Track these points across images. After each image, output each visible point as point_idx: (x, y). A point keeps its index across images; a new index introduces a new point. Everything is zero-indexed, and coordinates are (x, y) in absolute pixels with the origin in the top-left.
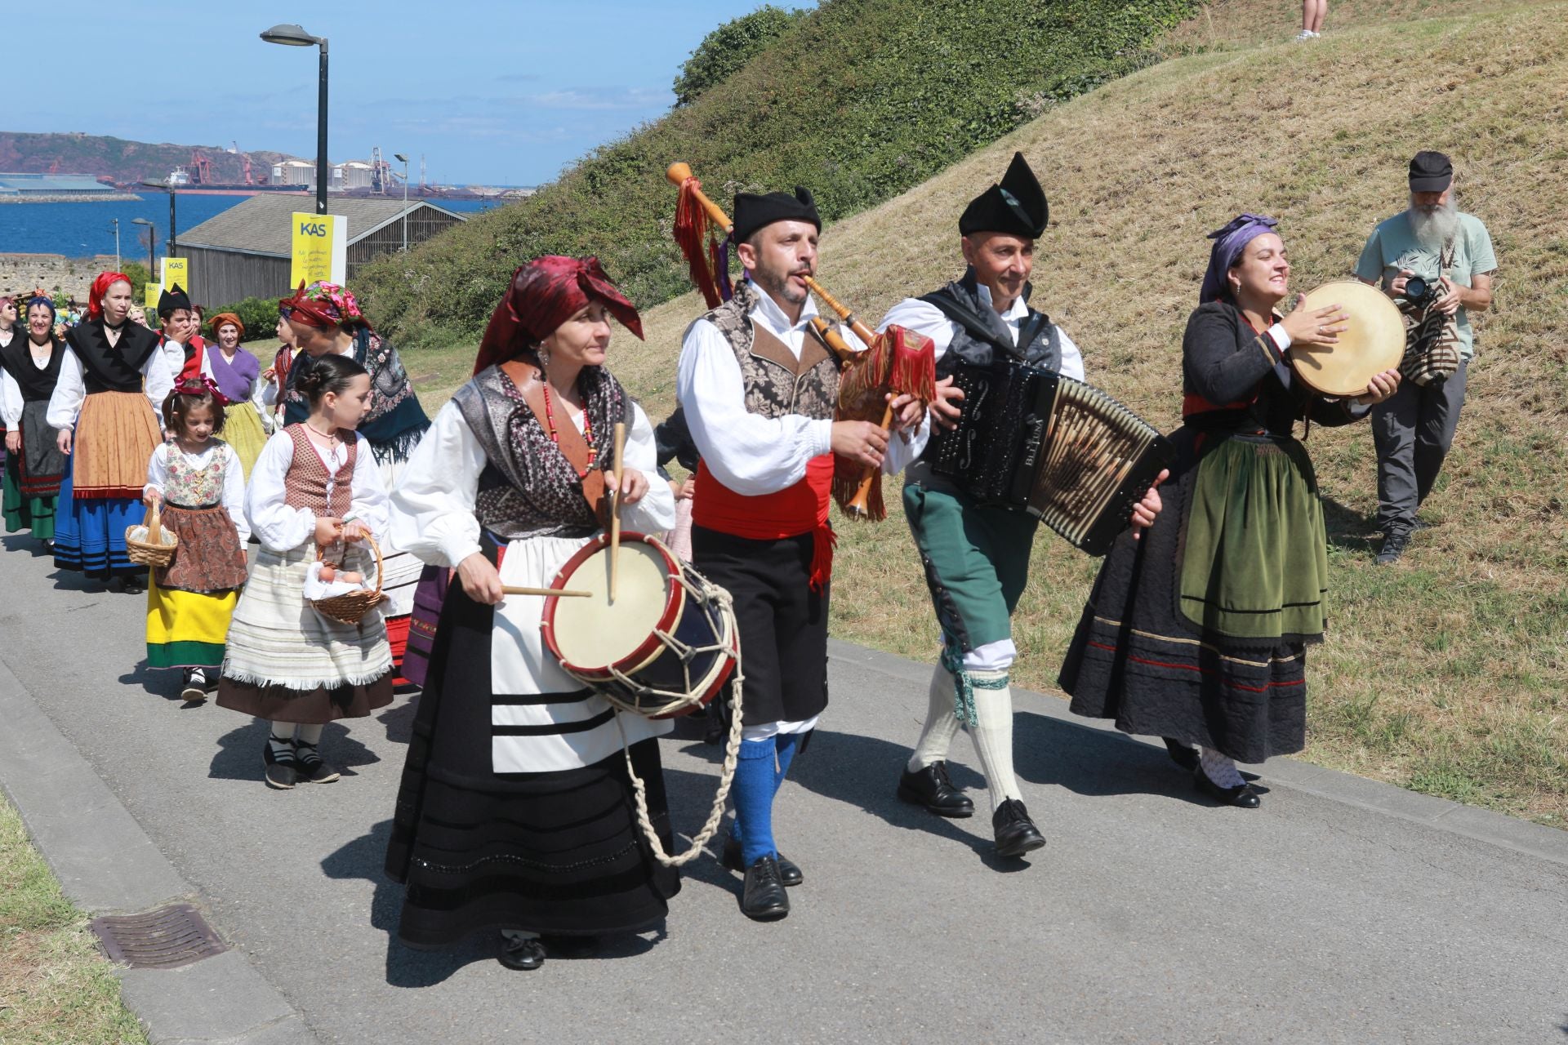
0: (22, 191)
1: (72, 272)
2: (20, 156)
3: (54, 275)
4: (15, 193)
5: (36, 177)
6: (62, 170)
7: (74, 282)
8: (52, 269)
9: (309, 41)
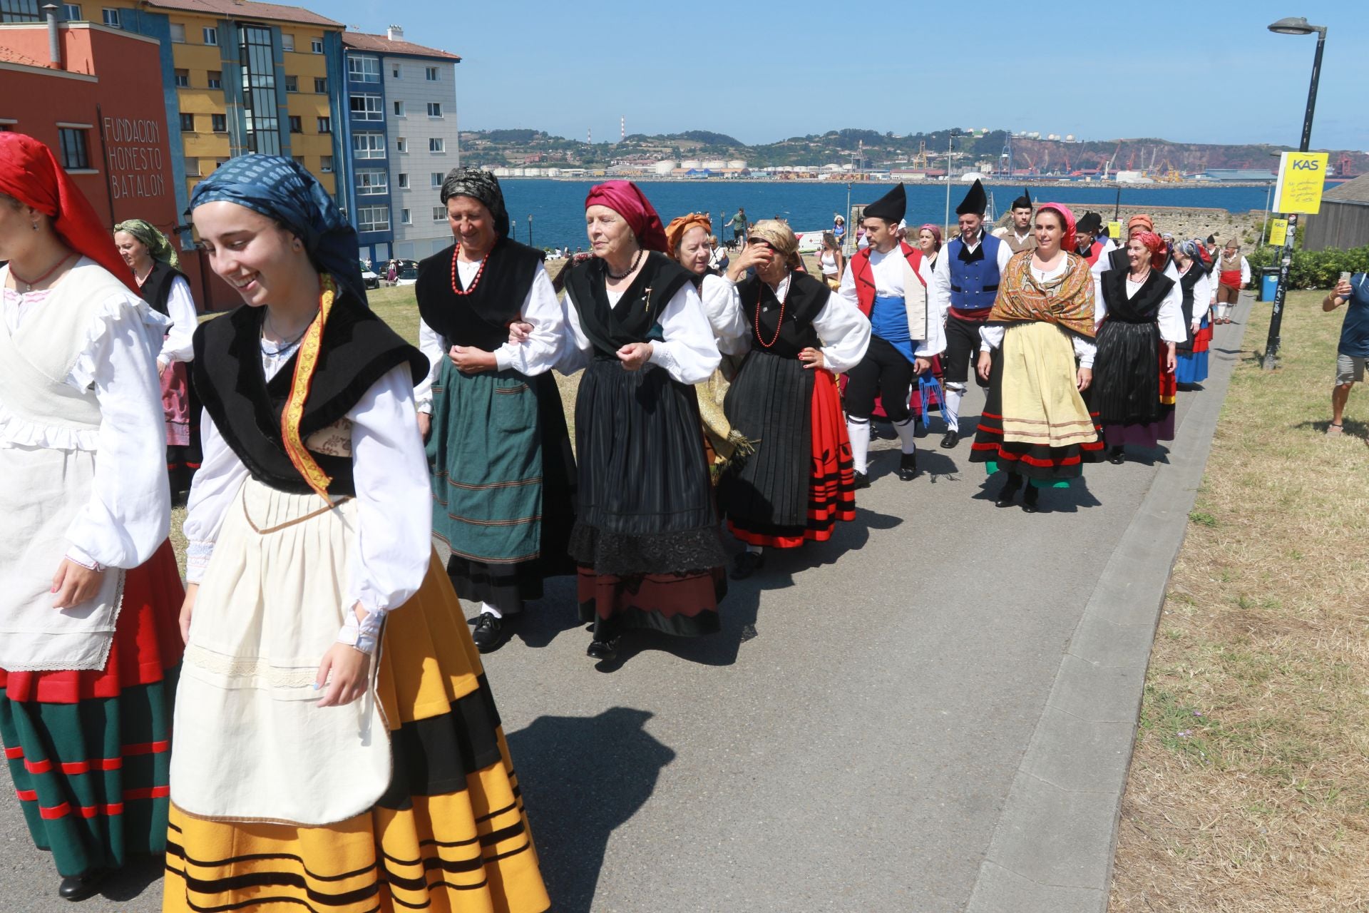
0: (1223, 180)
1: (1230, 222)
2: (1226, 159)
3: (1216, 224)
4: (1218, 181)
5: (1233, 171)
6: (1251, 167)
7: (1230, 230)
8: (1215, 219)
9: (1308, 30)
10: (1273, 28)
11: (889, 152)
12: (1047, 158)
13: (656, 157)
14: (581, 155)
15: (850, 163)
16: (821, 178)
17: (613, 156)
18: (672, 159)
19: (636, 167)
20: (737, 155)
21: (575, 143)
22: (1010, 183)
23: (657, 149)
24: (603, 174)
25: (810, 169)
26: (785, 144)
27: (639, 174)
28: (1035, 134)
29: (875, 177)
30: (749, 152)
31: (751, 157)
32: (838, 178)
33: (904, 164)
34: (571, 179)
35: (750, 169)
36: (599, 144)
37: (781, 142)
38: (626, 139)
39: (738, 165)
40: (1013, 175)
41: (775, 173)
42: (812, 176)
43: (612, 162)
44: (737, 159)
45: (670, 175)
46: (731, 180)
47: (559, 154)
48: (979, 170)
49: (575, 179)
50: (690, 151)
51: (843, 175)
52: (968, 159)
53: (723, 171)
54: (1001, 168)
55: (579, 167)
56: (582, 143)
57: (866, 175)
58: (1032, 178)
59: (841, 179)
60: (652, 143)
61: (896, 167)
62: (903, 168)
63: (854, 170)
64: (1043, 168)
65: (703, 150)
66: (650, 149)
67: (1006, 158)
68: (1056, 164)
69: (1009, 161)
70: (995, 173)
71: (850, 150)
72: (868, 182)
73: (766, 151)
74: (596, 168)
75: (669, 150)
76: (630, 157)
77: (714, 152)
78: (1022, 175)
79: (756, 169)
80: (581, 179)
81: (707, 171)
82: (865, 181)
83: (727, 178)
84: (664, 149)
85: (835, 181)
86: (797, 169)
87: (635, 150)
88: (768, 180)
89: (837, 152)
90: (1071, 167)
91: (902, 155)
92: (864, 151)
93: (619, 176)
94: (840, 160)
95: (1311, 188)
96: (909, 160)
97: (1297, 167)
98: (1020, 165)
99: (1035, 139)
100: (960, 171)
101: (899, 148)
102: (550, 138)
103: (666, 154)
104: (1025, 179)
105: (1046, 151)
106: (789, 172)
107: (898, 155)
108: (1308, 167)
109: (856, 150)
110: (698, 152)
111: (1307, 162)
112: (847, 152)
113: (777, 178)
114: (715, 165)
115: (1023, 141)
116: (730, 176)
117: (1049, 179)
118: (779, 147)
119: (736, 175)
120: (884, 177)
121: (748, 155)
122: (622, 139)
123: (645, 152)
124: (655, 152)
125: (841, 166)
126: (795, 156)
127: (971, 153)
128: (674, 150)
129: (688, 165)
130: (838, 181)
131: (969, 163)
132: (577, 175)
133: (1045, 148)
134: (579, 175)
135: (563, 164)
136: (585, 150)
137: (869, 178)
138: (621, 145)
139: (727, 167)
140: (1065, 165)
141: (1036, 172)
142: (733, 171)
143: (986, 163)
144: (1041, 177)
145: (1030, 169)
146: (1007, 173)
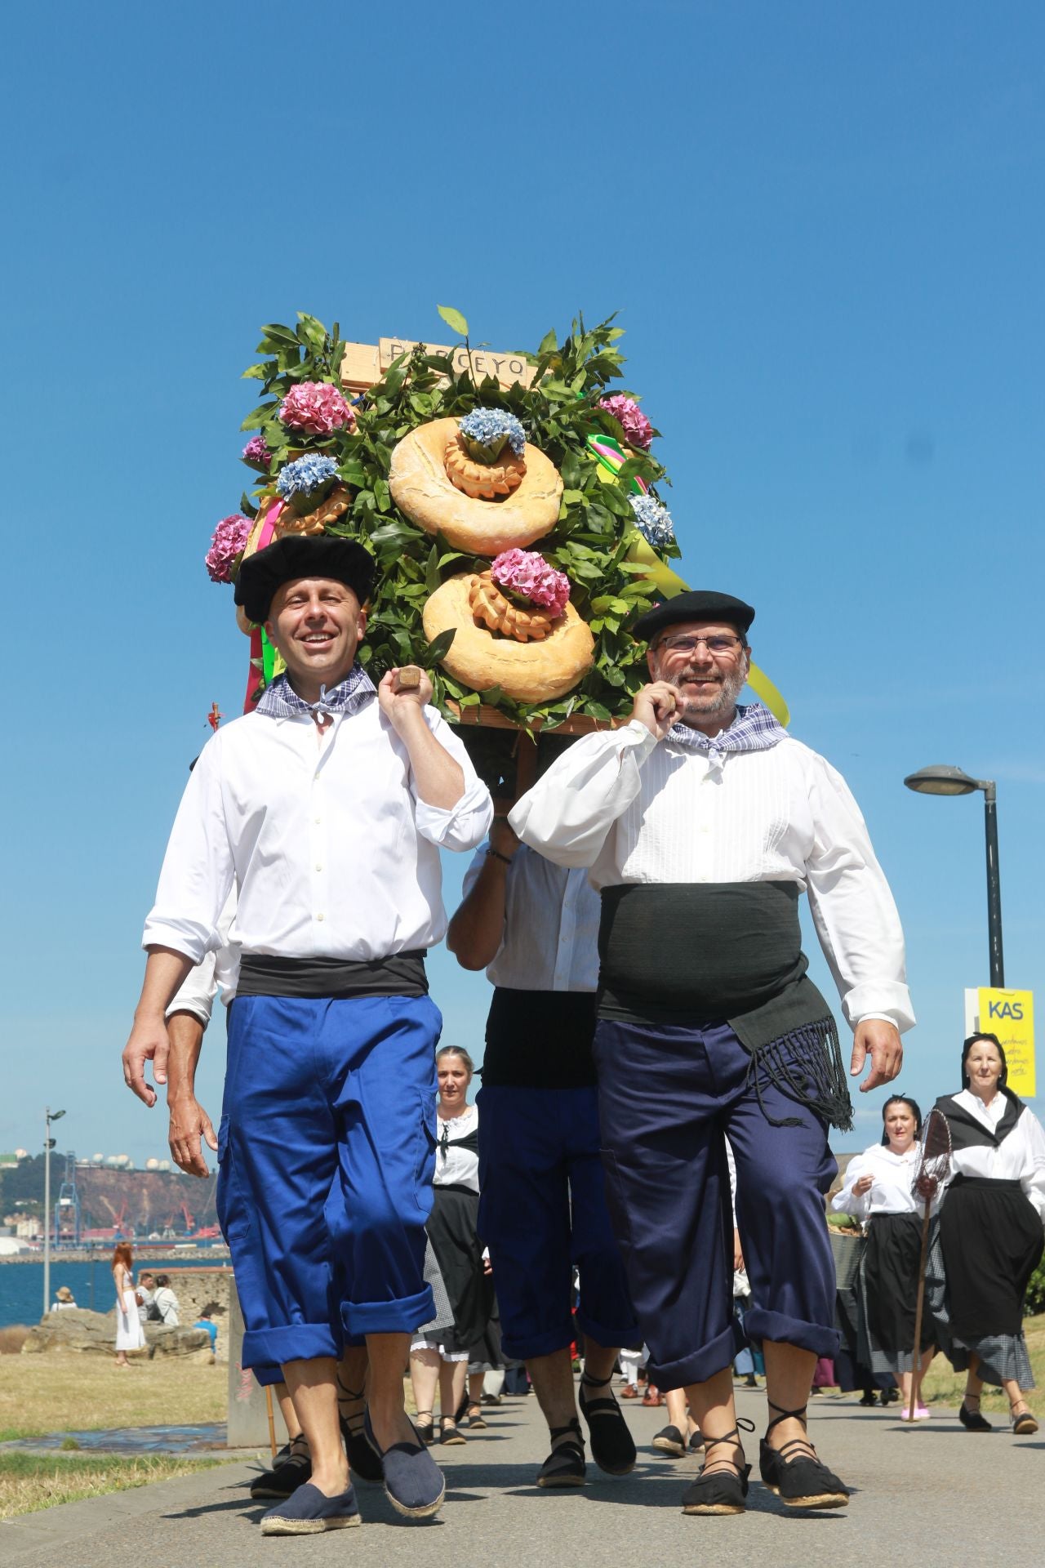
9: (969, 785)
10: (914, 782)
12: (146, 1204)
22: (80, 1255)
28: (121, 1159)
40: (82, 1239)
48: (13, 1232)
54: (60, 1229)
64: (140, 1225)
67: (68, 1207)
68: (165, 1216)
69: (74, 1214)
70: (46, 1238)
78: (101, 1239)
90: (195, 1220)
95: (1019, 1052)
97: (994, 1013)
98: (93, 1219)
99: (121, 1168)
105: (145, 1191)
108: (1010, 1013)
111: (1007, 1005)
115: (100, 1173)
117: (156, 1246)
133: (142, 1186)
140: (182, 1217)
141: (128, 1233)
143: (27, 1219)
144: (139, 1243)
145: (116, 1227)
146: (71, 1237)
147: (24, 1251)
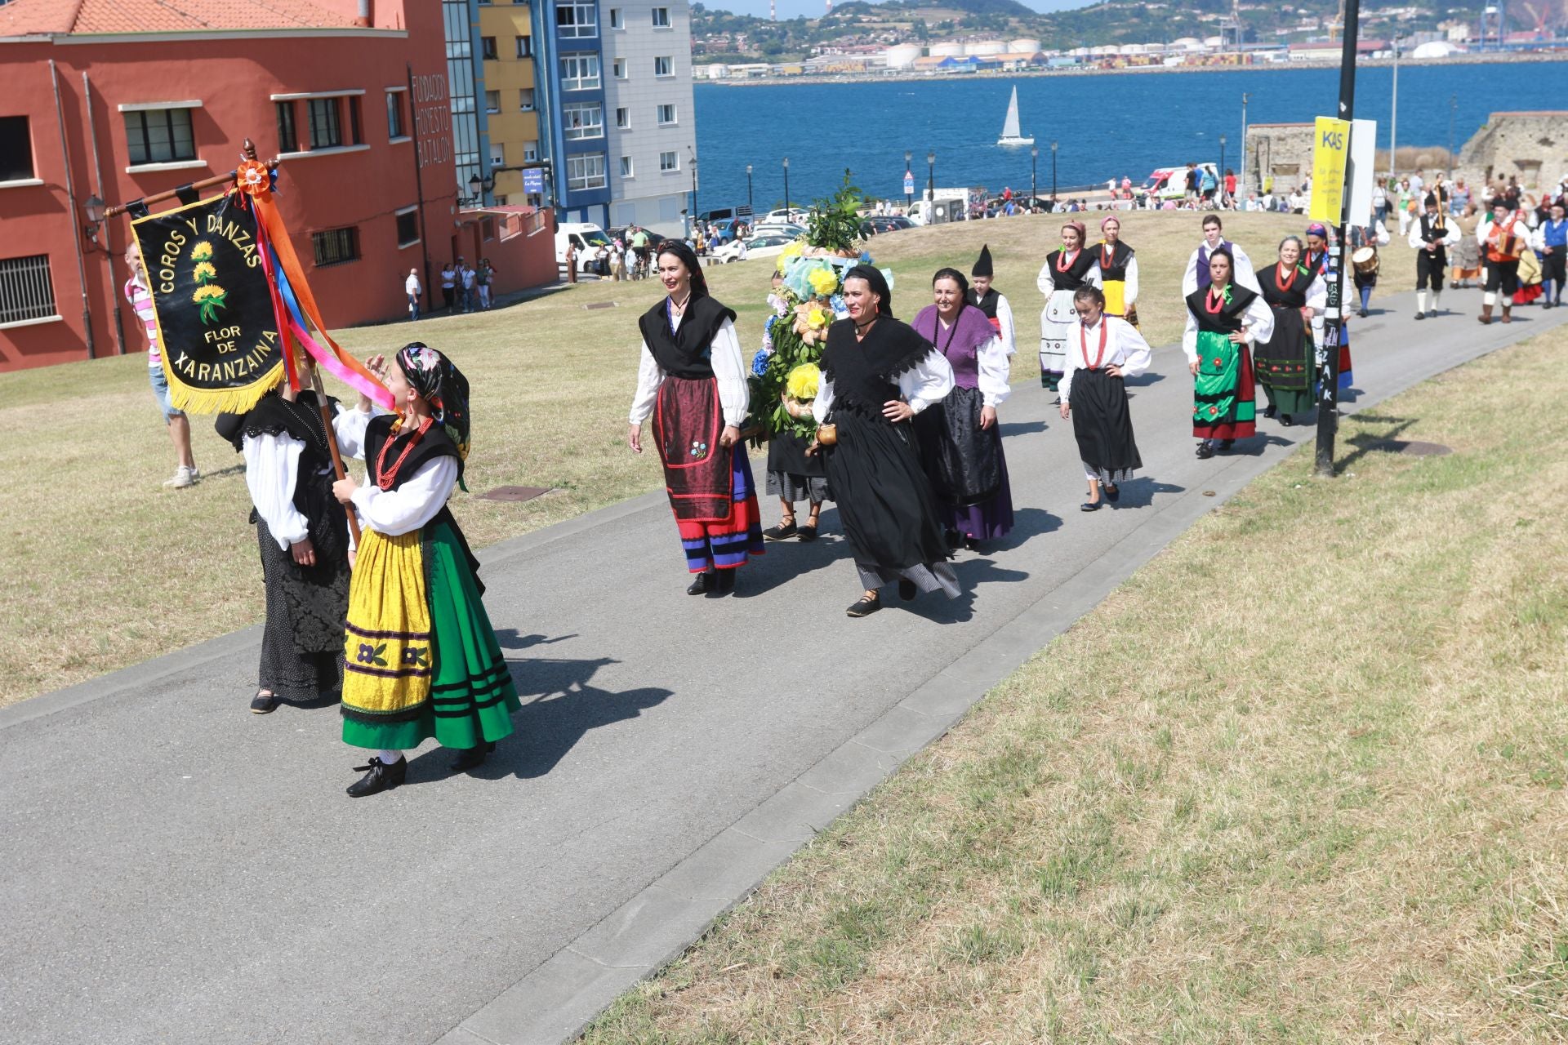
11: (1286, 13)
13: (886, 39)
14: (761, 41)
15: (1218, 34)
16: (1169, 64)
17: (814, 40)
18: (913, 42)
19: (854, 57)
20: (1023, 30)
21: (751, 20)
22: (1501, 57)
23: (887, 25)
24: (800, 71)
25: (1149, 49)
26: (1105, 8)
27: (859, 68)
29: (1262, 59)
30: (1043, 24)
31: (1047, 32)
32: (1198, 62)
33: (1313, 33)
34: (748, 82)
35: (1047, 54)
36: (790, 21)
37: (1097, 5)
38: (835, 10)
39: (1025, 47)
40: (1506, 42)
41: (1089, 58)
42: (1154, 61)
43: (813, 51)
44: (1023, 36)
45: (912, 70)
46: (1015, 74)
47: (724, 40)
48: (1445, 36)
49: (753, 82)
50: (944, 26)
51: (1207, 58)
52: (1425, 18)
53: (1002, 58)
54: (1485, 32)
55: (758, 61)
56: (760, 21)
57: (1246, 55)
58: (1540, 46)
59: (1204, 64)
60: (878, 15)
61: (1297, 39)
62: (1311, 40)
63: (1225, 48)
64: (1559, 27)
65: (966, 24)
66: (875, 26)
67: (1493, 15)
69: (1499, 19)
70: (1474, 41)
71: (1218, 12)
72: (1250, 67)
73: (1072, 21)
74: (785, 61)
75: (907, 26)
76: (843, 40)
77: (984, 25)
78: (1522, 41)
79: (1057, 53)
80: (764, 82)
81: (973, 59)
82: (1245, 66)
83: (1009, 71)
84: (900, 26)
85: (1193, 69)
86: (1127, 49)
87: (851, 27)
88: (1077, 70)
89: (1194, 17)
91: (1308, 16)
92: (1241, 14)
93: (826, 74)
94: (1200, 31)
96: (1320, 26)
98: (1517, 24)
100: (1410, 40)
101: (1302, 6)
102: (709, 14)
103: (903, 33)
104: (1529, 49)
106: (1114, 56)
107: (1300, 17)
109: (1227, 13)
110: (957, 28)
112: (1211, 17)
113: (1094, 68)
114: (986, 49)
116: (1012, 66)
118: (1095, 13)
119: (1024, 64)
120: (1278, 57)
121: (1041, 29)
122: (826, 12)
123: (866, 31)
124: (885, 30)
125: (1202, 41)
126: (1123, 27)
127: (1431, 8)
128: (916, 27)
129: (942, 50)
130: (1198, 67)
131: (1424, 27)
132: (755, 75)
134: (760, 74)
135: (731, 56)
136: (766, 32)
137: (1251, 60)
138: (827, 22)
139: (1007, 52)
141: (1548, 34)
142: (1018, 58)
143: (1458, 24)
144: (1557, 45)
145: (1537, 30)
146: (1495, 40)
147: (1452, 54)
